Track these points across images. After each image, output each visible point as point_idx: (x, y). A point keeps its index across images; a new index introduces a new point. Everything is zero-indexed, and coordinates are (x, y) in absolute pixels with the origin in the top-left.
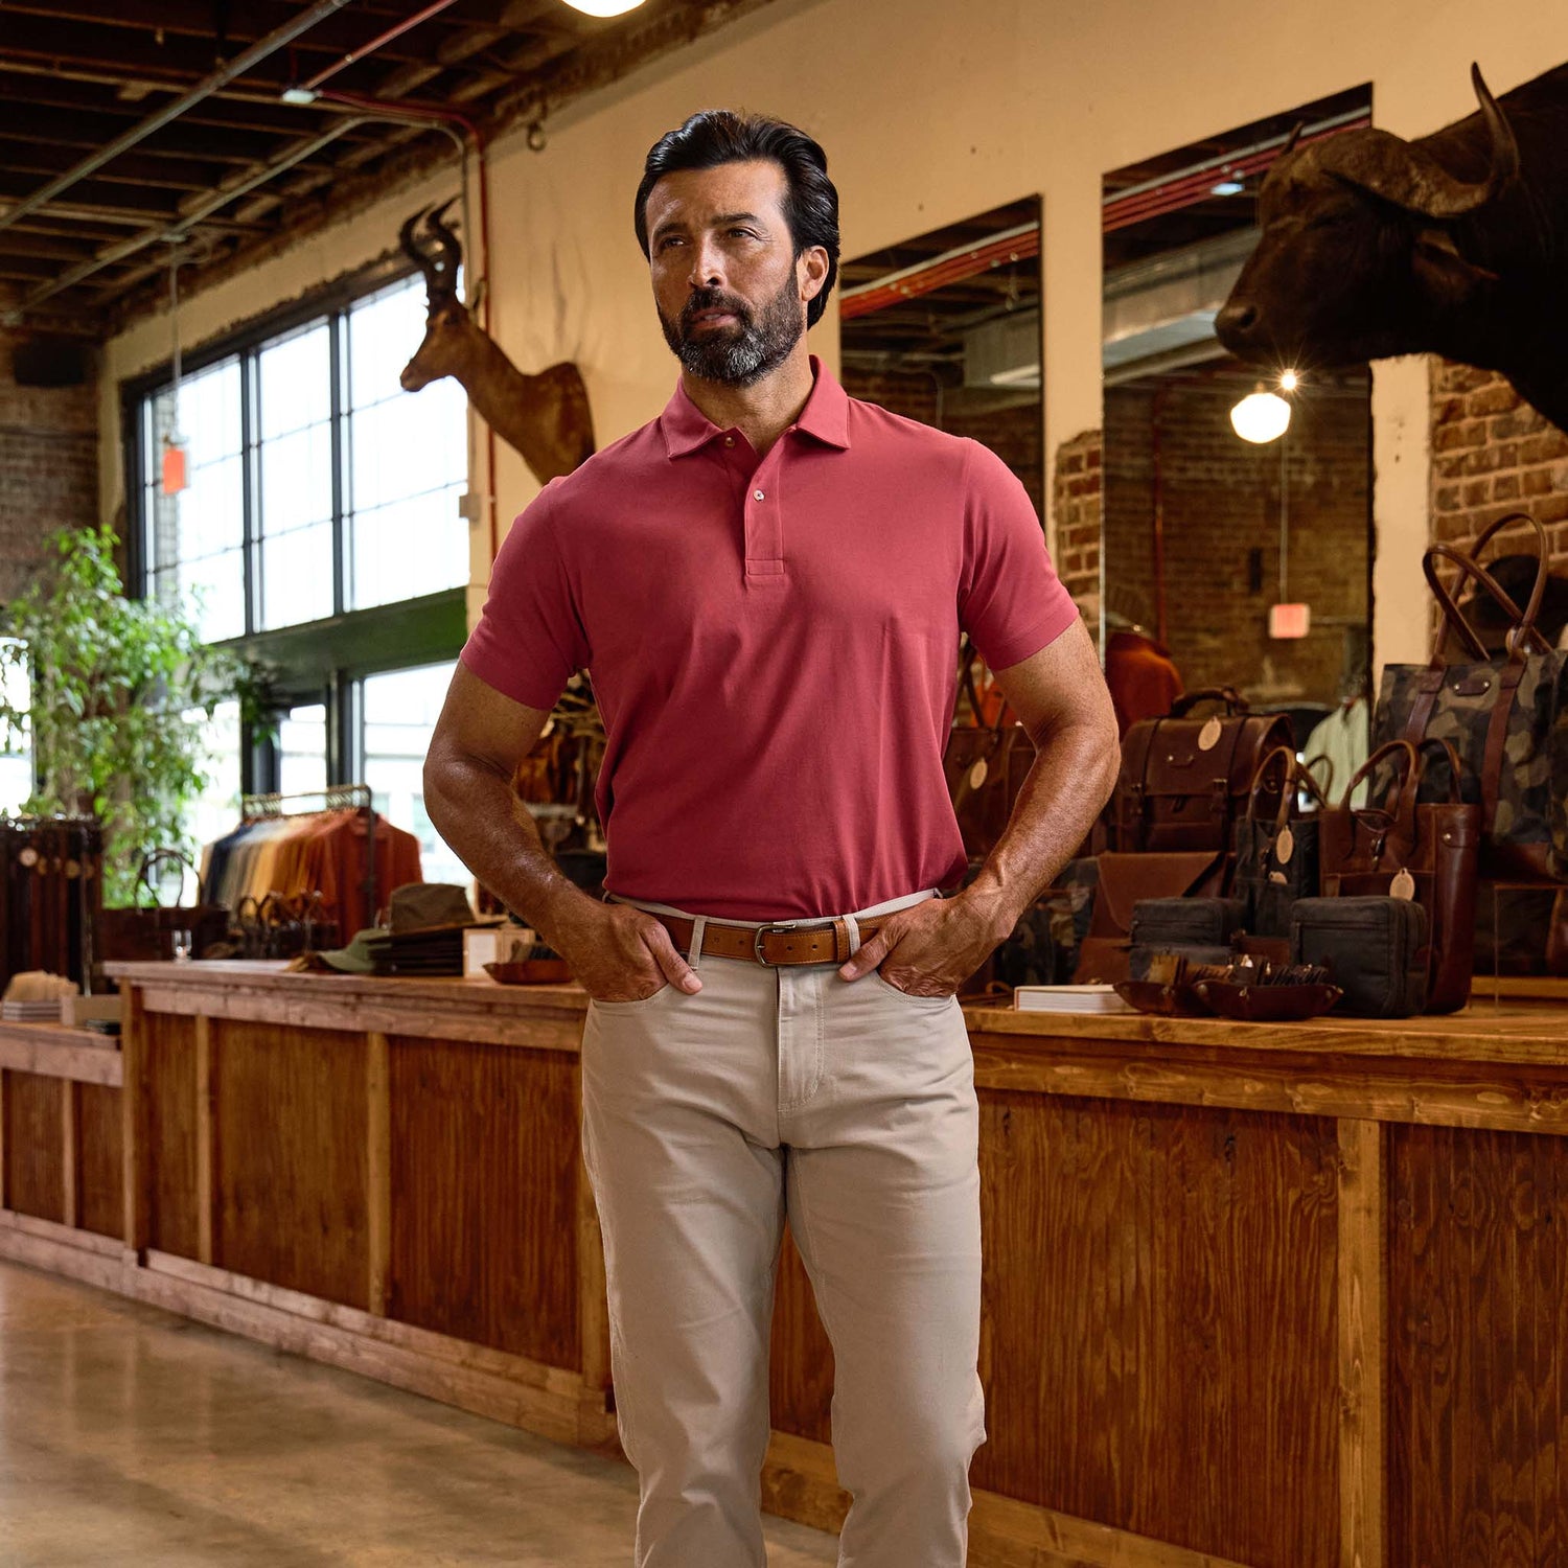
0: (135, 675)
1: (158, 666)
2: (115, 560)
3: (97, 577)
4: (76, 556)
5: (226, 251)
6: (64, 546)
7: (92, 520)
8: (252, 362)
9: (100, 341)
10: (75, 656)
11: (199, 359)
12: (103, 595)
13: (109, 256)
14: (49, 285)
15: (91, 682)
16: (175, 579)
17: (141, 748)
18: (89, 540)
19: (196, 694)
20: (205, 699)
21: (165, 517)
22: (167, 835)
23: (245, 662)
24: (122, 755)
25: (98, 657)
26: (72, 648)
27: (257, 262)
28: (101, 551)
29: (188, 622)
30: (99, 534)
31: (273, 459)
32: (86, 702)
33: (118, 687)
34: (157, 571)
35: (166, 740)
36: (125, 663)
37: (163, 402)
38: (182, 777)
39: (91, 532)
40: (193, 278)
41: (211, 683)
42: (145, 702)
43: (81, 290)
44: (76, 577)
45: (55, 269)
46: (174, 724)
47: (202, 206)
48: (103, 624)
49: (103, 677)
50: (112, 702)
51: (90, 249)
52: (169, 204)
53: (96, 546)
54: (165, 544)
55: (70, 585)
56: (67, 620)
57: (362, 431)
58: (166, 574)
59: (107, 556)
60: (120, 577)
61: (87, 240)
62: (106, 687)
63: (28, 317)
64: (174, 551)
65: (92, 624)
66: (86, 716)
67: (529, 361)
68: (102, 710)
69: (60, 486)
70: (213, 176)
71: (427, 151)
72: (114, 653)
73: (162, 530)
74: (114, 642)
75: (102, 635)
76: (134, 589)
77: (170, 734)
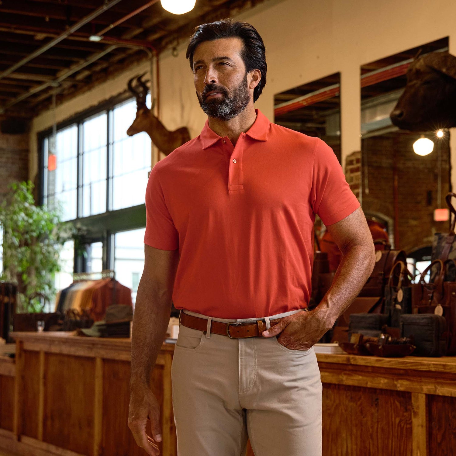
0: (38, 232)
1: (45, 229)
2: (33, 193)
3: (25, 199)
4: (19, 191)
5: (73, 90)
6: (15, 188)
7: (25, 178)
8: (81, 127)
9: (31, 119)
10: (17, 226)
11: (63, 125)
12: (27, 205)
13: (34, 91)
14: (13, 101)
15: (23, 234)
16: (54, 199)
17: (39, 257)
18: (23, 186)
19: (58, 238)
20: (61, 240)
21: (51, 178)
22: (47, 287)
23: (76, 228)
24: (32, 260)
25: (25, 226)
26: (16, 222)
27: (83, 93)
28: (28, 190)
29: (57, 215)
30: (27, 184)
31: (87, 158)
32: (20, 241)
33: (32, 237)
34: (48, 197)
35: (47, 254)
36: (34, 228)
37: (52, 140)
38: (53, 267)
39: (25, 183)
40: (61, 98)
41: (63, 235)
42: (41, 242)
43: (25, 102)
44: (19, 199)
45: (15, 95)
46: (50, 249)
47: (64, 74)
48: (27, 215)
49: (27, 232)
50: (29, 241)
51: (27, 89)
52: (53, 74)
53: (26, 188)
54: (51, 187)
55: (16, 201)
56: (15, 213)
57: (116, 149)
58: (51, 198)
59: (30, 191)
60: (34, 198)
61: (26, 86)
62: (27, 236)
63: (6, 111)
64: (54, 189)
65: (23, 214)
66: (20, 246)
67: (171, 126)
68: (26, 244)
69: (15, 168)
70: (68, 65)
71: (140, 56)
72: (31, 225)
73: (51, 182)
74: (31, 221)
75: (26, 218)
76: (39, 202)
77: (49, 252)
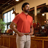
5: (6, 9)
9: (2, 12)
11: (5, 13)
22: (4, 30)
23: (7, 24)
29: (5, 22)
46: (4, 26)
51: (2, 9)
53: (2, 20)
67: (17, 13)
71: (13, 6)
74: (2, 23)
